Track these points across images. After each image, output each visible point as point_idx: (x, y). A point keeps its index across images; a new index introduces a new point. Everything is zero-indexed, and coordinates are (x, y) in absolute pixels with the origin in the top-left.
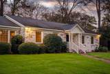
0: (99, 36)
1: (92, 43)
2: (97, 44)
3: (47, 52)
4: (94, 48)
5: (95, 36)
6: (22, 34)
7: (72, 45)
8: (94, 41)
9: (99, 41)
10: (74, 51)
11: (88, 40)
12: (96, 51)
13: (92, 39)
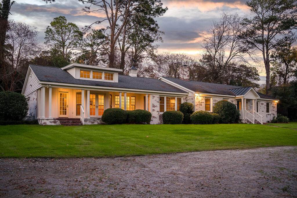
0: (277, 102)
1: (268, 111)
2: (273, 112)
3: (221, 122)
4: (270, 118)
5: (272, 102)
6: (190, 102)
7: (245, 113)
8: (271, 108)
9: (276, 109)
10: (248, 121)
11: (263, 107)
12: (274, 121)
13: (268, 105)
